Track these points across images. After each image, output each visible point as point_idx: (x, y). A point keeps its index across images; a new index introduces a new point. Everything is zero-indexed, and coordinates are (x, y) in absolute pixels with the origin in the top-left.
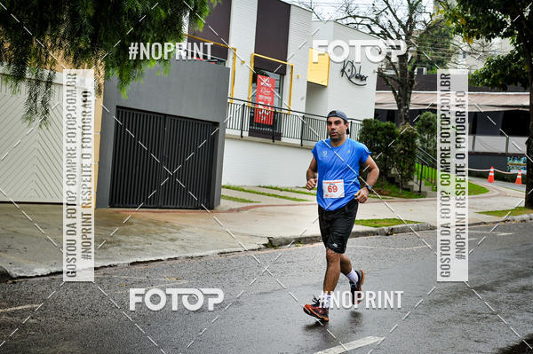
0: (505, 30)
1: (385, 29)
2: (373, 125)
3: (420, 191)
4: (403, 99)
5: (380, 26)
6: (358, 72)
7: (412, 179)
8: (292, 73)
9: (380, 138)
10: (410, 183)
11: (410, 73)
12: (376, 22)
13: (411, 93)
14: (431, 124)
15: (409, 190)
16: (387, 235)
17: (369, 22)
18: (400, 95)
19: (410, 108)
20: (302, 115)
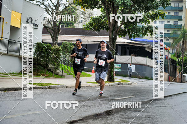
0: (98, 5)
1: (47, 7)
2: (41, 45)
3: (62, 75)
4: (55, 38)
5: (44, 5)
6: (34, 23)
7: (58, 69)
8: (3, 21)
9: (44, 51)
10: (58, 71)
11: (58, 26)
12: (43, 4)
13: (58, 35)
14: (67, 47)
15: (57, 74)
16: (47, 89)
17: (39, 3)
18: (53, 36)
19: (58, 42)
20: (8, 40)
